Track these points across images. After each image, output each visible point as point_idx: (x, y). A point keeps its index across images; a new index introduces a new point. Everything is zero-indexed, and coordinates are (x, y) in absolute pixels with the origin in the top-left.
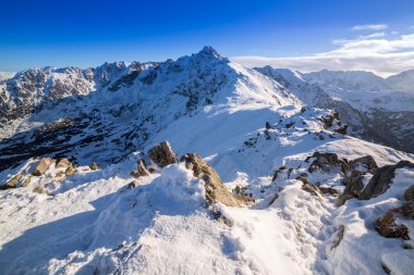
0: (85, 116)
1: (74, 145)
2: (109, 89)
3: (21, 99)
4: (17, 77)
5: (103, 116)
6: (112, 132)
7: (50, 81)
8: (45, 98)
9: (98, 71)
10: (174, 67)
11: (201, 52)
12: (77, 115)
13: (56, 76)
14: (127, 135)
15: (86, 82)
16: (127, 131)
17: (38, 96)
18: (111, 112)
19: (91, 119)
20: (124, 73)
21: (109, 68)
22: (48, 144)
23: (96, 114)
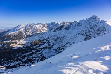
0: (45, 40)
1: (42, 48)
2: (53, 31)
3: (27, 33)
5: (50, 40)
6: (54, 46)
7: (35, 27)
8: (33, 33)
9: (49, 25)
12: (42, 39)
13: (37, 26)
14: (60, 48)
15: (45, 28)
16: (59, 47)
17: (31, 32)
18: (53, 39)
19: (47, 41)
20: (59, 26)
21: (52, 24)
22: (34, 47)
23: (48, 39)
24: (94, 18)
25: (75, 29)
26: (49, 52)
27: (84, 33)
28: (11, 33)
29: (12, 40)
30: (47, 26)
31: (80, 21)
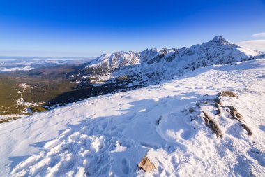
0: (135, 75)
1: (130, 87)
2: (148, 63)
3: (112, 65)
4: (112, 56)
5: (143, 76)
7: (122, 58)
8: (120, 65)
9: (142, 53)
10: (187, 52)
11: (211, 41)
12: (132, 74)
13: (125, 55)
15: (137, 58)
17: (118, 64)
19: (137, 77)
20: (157, 55)
21: (148, 52)
22: (120, 85)
23: (140, 75)
24: (217, 41)
25: (182, 59)
28: (92, 66)
29: (93, 74)
31: (192, 47)
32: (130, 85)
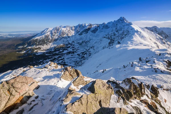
0: (69, 44)
1: (65, 54)
2: (79, 34)
3: (53, 36)
4: (53, 30)
5: (75, 44)
6: (78, 51)
7: (61, 31)
8: (59, 36)
9: (76, 27)
10: (105, 26)
11: (118, 20)
12: (67, 43)
13: (63, 29)
14: (83, 53)
15: (72, 31)
16: (83, 51)
17: (57, 36)
18: (78, 43)
19: (71, 45)
20: (85, 28)
21: (80, 26)
22: (57, 52)
23: (73, 43)
24: (122, 20)
25: (102, 31)
26: (72, 58)
27: (110, 36)
28: (37, 38)
29: (36, 45)
30: (74, 28)
31: (108, 23)
32: (65, 52)
